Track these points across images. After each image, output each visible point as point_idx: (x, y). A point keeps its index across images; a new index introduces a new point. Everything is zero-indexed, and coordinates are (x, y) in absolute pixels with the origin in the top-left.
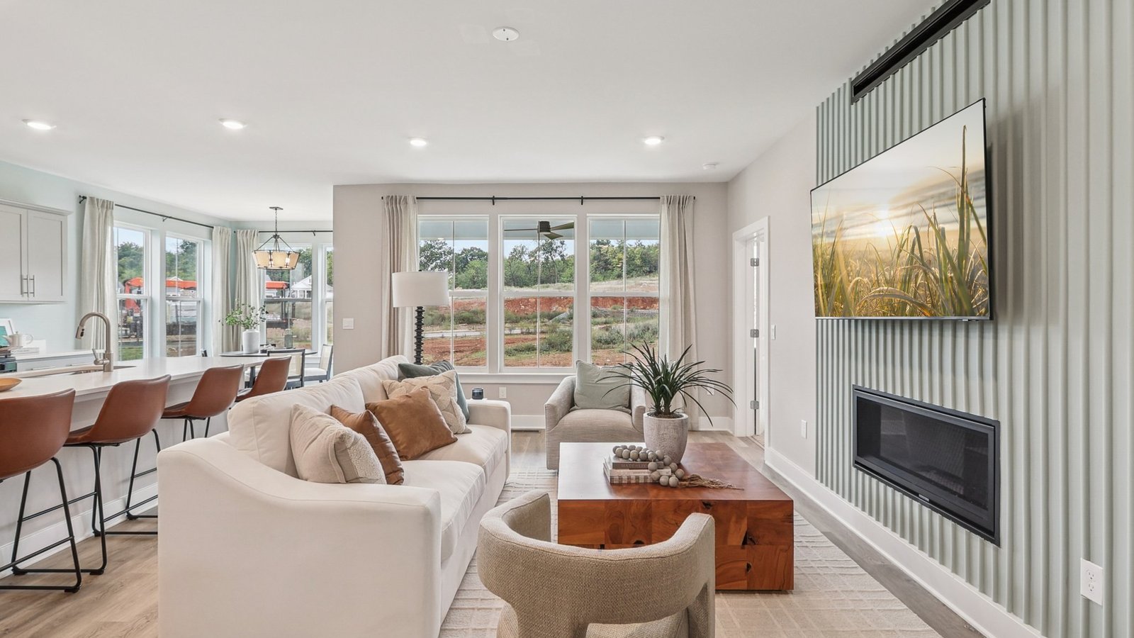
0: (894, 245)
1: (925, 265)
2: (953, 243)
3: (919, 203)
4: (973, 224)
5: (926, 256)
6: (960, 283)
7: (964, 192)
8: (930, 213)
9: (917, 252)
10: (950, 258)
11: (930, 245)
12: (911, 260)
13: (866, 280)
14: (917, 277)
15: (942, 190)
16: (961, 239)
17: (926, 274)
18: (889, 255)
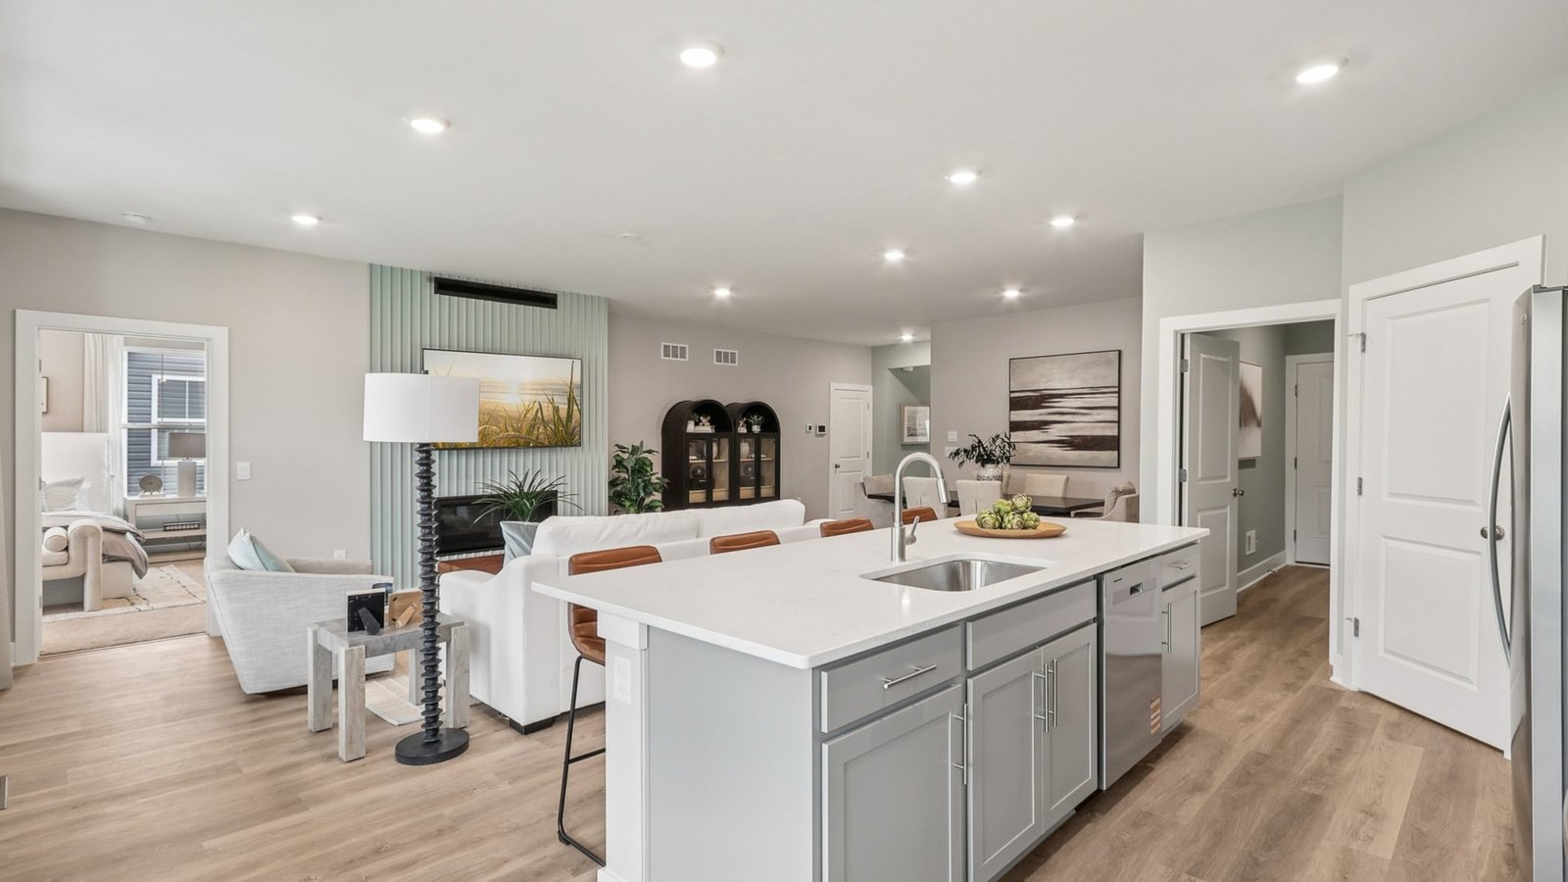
0: (522, 409)
1: (545, 424)
2: (563, 413)
3: (542, 390)
4: (575, 407)
5: (546, 418)
6: (566, 433)
7: (571, 391)
8: (550, 398)
9: (539, 414)
10: (562, 422)
11: (548, 413)
12: (534, 419)
13: (494, 428)
14: (539, 428)
15: (559, 387)
16: (568, 412)
17: (545, 427)
18: (517, 415)
